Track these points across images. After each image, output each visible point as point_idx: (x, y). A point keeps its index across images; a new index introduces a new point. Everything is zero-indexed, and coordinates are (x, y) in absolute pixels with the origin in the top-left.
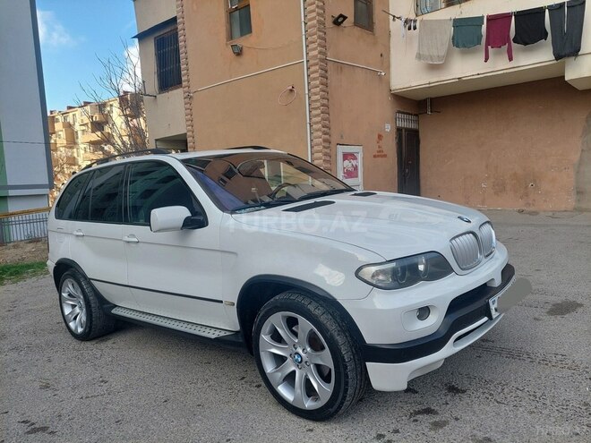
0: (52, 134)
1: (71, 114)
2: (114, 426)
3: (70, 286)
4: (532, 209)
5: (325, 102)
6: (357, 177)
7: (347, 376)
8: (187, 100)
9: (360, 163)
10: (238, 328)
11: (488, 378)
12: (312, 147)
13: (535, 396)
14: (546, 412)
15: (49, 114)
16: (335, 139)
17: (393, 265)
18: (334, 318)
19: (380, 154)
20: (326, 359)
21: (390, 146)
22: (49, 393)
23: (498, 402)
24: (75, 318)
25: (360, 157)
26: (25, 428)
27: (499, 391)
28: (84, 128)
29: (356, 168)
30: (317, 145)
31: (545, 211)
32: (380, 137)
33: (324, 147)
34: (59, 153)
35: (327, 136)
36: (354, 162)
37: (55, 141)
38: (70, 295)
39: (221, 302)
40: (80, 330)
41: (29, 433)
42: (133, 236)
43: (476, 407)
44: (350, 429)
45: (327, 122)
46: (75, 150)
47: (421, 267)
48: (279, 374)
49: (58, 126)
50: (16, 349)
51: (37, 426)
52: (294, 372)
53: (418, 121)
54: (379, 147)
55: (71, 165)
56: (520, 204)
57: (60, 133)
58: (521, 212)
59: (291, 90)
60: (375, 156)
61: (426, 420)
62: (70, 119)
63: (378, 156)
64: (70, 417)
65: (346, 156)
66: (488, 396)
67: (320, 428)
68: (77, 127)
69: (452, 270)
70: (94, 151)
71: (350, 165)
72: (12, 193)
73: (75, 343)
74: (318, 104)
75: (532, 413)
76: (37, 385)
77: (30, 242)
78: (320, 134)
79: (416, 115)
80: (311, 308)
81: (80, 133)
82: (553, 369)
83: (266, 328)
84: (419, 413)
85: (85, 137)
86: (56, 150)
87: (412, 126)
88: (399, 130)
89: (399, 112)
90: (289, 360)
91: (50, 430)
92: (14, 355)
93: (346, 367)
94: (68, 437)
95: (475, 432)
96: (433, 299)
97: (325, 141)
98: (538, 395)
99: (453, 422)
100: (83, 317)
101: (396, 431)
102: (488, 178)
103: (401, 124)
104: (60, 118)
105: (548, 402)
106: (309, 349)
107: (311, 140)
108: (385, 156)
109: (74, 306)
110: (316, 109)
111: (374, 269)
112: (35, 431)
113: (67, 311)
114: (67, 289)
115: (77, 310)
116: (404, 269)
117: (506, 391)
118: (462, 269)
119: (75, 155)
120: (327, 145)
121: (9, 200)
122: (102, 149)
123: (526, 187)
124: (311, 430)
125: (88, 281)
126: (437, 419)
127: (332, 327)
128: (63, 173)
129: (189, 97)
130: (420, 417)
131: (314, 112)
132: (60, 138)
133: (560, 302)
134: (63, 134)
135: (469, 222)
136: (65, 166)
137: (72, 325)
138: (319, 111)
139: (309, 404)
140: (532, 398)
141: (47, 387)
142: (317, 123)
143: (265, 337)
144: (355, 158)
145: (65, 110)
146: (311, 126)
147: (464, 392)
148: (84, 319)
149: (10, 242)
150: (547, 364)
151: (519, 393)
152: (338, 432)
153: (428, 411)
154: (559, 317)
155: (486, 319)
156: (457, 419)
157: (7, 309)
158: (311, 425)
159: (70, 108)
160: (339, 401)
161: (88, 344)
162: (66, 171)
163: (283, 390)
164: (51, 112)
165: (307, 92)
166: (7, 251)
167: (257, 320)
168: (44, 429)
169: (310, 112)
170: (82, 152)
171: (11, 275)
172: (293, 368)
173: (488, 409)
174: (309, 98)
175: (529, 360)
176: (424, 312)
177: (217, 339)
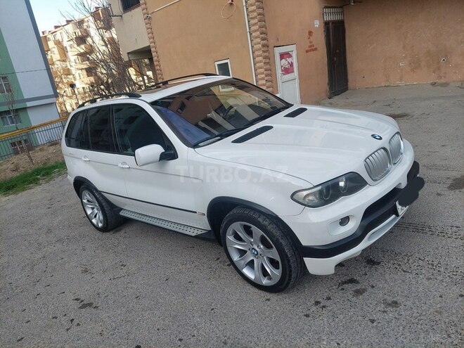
0: (47, 51)
1: (58, 33)
2: (135, 300)
3: (88, 196)
4: (443, 81)
5: (261, 11)
6: (293, 72)
7: (290, 266)
8: (147, 21)
9: (294, 60)
10: (209, 228)
11: (397, 251)
12: (253, 52)
13: (433, 265)
14: (440, 278)
15: (41, 35)
16: (272, 42)
17: (319, 188)
18: (278, 227)
19: (312, 49)
20: (274, 254)
21: (320, 40)
22: (88, 276)
23: (404, 271)
24: (95, 216)
25: (294, 55)
26: (78, 304)
27: (406, 261)
28: (71, 42)
29: (291, 65)
30: (257, 50)
31: (454, 81)
32: (310, 33)
33: (264, 52)
34: (56, 66)
35: (264, 42)
36: (290, 60)
37: (51, 56)
38: (88, 201)
39: (196, 212)
40: (100, 225)
41: (81, 308)
42: (125, 163)
43: (387, 276)
44: (296, 297)
45: (264, 29)
46: (68, 63)
47: (342, 184)
48: (243, 262)
49: (51, 44)
50: (60, 241)
51: (85, 302)
52: (253, 260)
53: (343, 13)
54: (310, 42)
55: (67, 75)
56: (433, 78)
57: (54, 49)
58: (434, 84)
59: (231, 4)
60: (307, 51)
61: (351, 288)
62: (58, 37)
63: (310, 50)
64: (106, 295)
65: (282, 56)
66: (396, 266)
67: (274, 297)
68: (66, 44)
69: (366, 183)
70: (83, 61)
71: (287, 63)
72: (29, 104)
73: (99, 234)
74: (255, 14)
75: (429, 279)
76: (79, 269)
77: (51, 145)
78: (259, 40)
79: (341, 7)
80: (260, 220)
81: (69, 49)
82: (448, 239)
83: (230, 231)
84: (346, 282)
85: (74, 51)
86: (53, 64)
87: (338, 18)
88: (327, 24)
89: (326, 7)
90: (249, 252)
91: (94, 305)
92: (59, 245)
93: (289, 261)
94: (107, 310)
95: (386, 296)
96: (352, 210)
97: (263, 46)
98: (435, 263)
99: (370, 290)
100: (100, 216)
101: (329, 298)
102: (405, 57)
103: (327, 18)
104: (50, 36)
105: (442, 270)
106: (262, 246)
107: (252, 47)
108: (316, 49)
109: (93, 208)
110: (253, 18)
111: (305, 193)
112: (84, 306)
113: (89, 212)
114: (85, 197)
115: (96, 211)
116: (328, 188)
117: (410, 262)
118: (374, 180)
119: (69, 67)
120: (265, 49)
121: (28, 110)
122: (88, 59)
123: (439, 62)
124: (268, 300)
125: (100, 192)
126: (358, 287)
127: (277, 233)
128: (63, 82)
129: (148, 18)
130: (346, 286)
131: (252, 22)
132: (54, 55)
133: (459, 176)
134: (56, 50)
135: (381, 138)
136: (63, 76)
137: (94, 221)
138: (256, 21)
139: (265, 282)
140: (430, 266)
141: (86, 271)
142: (255, 31)
143: (230, 238)
144: (290, 56)
145: (53, 30)
146: (251, 34)
147: (379, 263)
148: (101, 218)
149: (37, 147)
150: (444, 236)
151: (421, 262)
152: (287, 301)
153: (352, 281)
154: (457, 191)
155: (394, 216)
156: (373, 287)
157: (48, 206)
158: (268, 295)
159: (56, 27)
160: (286, 282)
161: (108, 234)
162: (65, 81)
163: (246, 271)
164: (43, 33)
165: (244, 4)
166: (37, 154)
167: (223, 226)
168: (90, 305)
169: (249, 21)
170: (73, 64)
171: (44, 175)
172: (252, 258)
173: (396, 277)
174: (247, 9)
175: (431, 233)
176: (344, 221)
177: (197, 237)
